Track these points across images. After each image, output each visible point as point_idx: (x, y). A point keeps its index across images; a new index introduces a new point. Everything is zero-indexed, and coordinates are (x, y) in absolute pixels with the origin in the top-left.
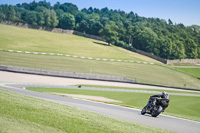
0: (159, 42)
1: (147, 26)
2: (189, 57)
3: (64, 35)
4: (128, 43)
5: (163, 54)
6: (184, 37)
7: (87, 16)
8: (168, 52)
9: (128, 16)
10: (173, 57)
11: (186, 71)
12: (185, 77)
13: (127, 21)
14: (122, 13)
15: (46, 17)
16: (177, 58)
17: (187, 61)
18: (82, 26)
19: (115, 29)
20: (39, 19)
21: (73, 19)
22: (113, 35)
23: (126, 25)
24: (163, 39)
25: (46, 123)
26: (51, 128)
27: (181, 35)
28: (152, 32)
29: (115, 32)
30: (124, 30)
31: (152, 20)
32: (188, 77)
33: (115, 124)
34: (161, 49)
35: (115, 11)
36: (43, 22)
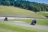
0: (34, 8)
1: (32, 4)
2: (42, 11)
3: (12, 7)
4: (27, 8)
5: (36, 10)
6: (41, 6)
7: (17, 2)
8: (37, 10)
9: (27, 2)
10: (38, 11)
11: (41, 14)
12: (41, 16)
13: (27, 3)
14: (25, 1)
15: (7, 3)
16: (39, 11)
17: (41, 12)
18: (16, 5)
19: (24, 5)
20: (6, 3)
21: (14, 3)
22: (23, 6)
23: (26, 4)
24: (35, 7)
25: (8, 28)
26: (10, 29)
27: (40, 6)
28: (33, 5)
29: (24, 6)
30: (26, 5)
31: (33, 2)
32: (42, 16)
33: (25, 28)
34: (35, 9)
35: (24, 1)
36: (7, 4)
